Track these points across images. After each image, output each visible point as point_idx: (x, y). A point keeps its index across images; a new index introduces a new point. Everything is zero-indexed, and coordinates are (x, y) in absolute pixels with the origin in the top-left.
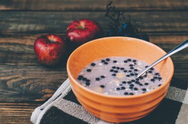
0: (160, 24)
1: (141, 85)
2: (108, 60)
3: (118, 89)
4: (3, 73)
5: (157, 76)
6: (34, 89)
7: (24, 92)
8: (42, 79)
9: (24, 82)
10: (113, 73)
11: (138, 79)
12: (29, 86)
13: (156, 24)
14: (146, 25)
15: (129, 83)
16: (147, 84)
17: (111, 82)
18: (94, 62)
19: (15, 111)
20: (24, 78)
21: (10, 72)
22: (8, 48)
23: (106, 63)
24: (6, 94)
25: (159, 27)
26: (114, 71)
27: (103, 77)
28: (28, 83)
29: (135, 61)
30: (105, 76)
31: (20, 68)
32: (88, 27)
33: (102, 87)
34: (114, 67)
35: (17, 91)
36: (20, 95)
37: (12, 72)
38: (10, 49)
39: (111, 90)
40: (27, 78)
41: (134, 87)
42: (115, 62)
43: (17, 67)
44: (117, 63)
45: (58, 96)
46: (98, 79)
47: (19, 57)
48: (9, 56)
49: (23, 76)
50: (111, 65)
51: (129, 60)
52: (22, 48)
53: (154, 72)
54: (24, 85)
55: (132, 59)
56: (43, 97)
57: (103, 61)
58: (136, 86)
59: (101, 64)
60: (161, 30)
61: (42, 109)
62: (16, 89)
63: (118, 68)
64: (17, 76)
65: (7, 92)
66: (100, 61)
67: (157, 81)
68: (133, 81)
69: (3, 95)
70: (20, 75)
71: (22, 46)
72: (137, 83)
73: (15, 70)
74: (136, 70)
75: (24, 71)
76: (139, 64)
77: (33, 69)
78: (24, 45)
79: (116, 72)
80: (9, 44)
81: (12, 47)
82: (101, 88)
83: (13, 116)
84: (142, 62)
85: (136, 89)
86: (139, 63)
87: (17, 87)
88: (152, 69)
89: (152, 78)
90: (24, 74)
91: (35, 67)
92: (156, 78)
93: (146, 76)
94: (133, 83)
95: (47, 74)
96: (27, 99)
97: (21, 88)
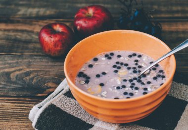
0: (179, 8)
1: (143, 84)
2: (112, 54)
3: (118, 88)
4: (8, 63)
5: (161, 74)
6: (37, 83)
7: (26, 86)
8: (47, 71)
9: (28, 74)
10: (116, 69)
11: (140, 77)
12: (32, 79)
13: (174, 8)
14: (164, 9)
15: (131, 81)
16: (149, 83)
17: (112, 80)
18: (97, 57)
19: (16, 106)
20: (28, 70)
21: (15, 63)
22: (15, 35)
23: (110, 58)
24: (8, 87)
25: (177, 12)
26: (117, 67)
27: (104, 73)
28: (32, 76)
29: (140, 56)
30: (106, 72)
31: (25, 59)
32: (96, 15)
33: (102, 85)
34: (118, 63)
35: (20, 84)
36: (22, 89)
37: (17, 63)
38: (18, 37)
39: (111, 89)
40: (31, 69)
41: (135, 86)
42: (119, 56)
43: (22, 57)
44: (121, 58)
45: (60, 92)
46: (98, 76)
47: (25, 45)
48: (16, 45)
49: (28, 67)
50: (115, 60)
51: (135, 55)
52: (30, 35)
53: (158, 69)
54: (28, 78)
55: (138, 53)
56: (45, 92)
57: (106, 56)
58: (137, 84)
59: (104, 59)
60: (180, 15)
61: (40, 108)
62: (19, 82)
63: (122, 64)
64: (21, 68)
65: (10, 86)
66: (104, 55)
67: (160, 79)
68: (135, 79)
69: (5, 88)
70: (24, 67)
71: (30, 34)
72: (139, 81)
73: (20, 60)
74: (140, 67)
75: (30, 62)
76: (144, 60)
77: (38, 60)
78: (32, 32)
79: (119, 68)
80: (17, 31)
81: (20, 34)
82: (100, 87)
83: (13, 112)
84: (147, 57)
85: (137, 88)
86: (144, 58)
87: (20, 80)
88: (157, 65)
89: (156, 76)
90: (29, 65)
91: (40, 57)
92: (159, 76)
93: (149, 74)
94: (135, 82)
95: (52, 66)
96: (29, 94)
97: (24, 82)
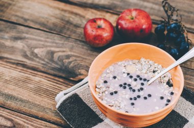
4: (56, 43)
6: (73, 67)
7: (64, 68)
8: (84, 58)
9: (68, 57)
12: (70, 63)
19: (50, 84)
20: (69, 53)
21: (61, 44)
22: (69, 17)
24: (49, 65)
28: (71, 60)
31: (71, 42)
35: (60, 65)
36: (59, 70)
37: (63, 44)
38: (71, 19)
40: (72, 53)
43: (69, 40)
45: (84, 84)
47: (74, 29)
48: (67, 26)
49: (70, 51)
52: (81, 20)
54: (67, 61)
56: (77, 78)
61: (65, 94)
62: (60, 63)
64: (64, 50)
65: (51, 64)
69: (47, 65)
70: (67, 50)
71: (82, 18)
73: (66, 42)
75: (73, 45)
77: (81, 46)
78: (84, 17)
80: (72, 13)
81: (73, 17)
83: (47, 89)
87: (60, 61)
90: (71, 49)
91: (83, 44)
95: (90, 54)
96: (64, 75)
97: (63, 64)
